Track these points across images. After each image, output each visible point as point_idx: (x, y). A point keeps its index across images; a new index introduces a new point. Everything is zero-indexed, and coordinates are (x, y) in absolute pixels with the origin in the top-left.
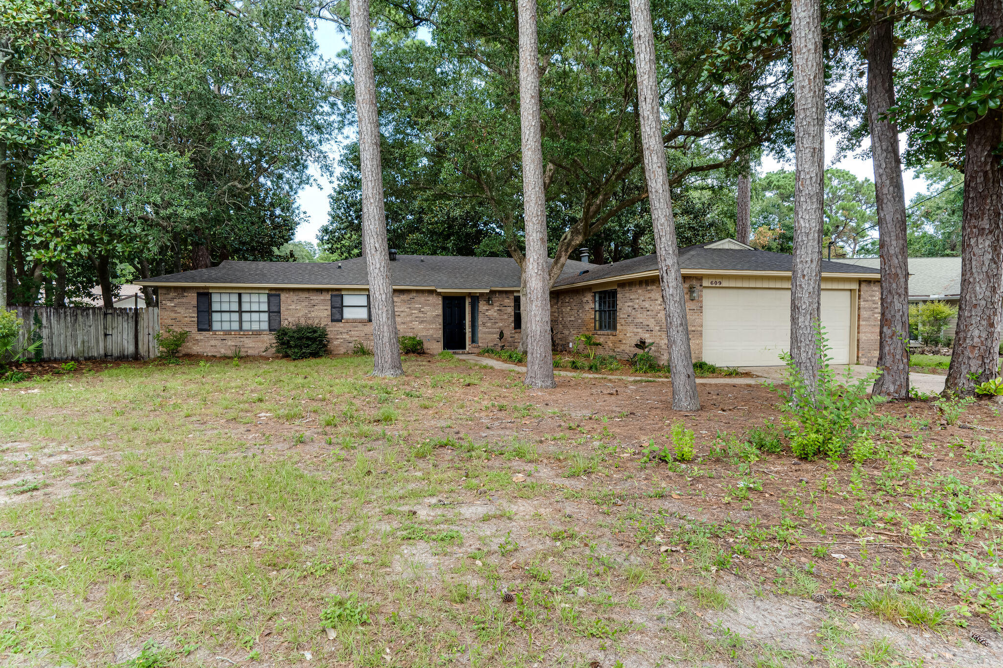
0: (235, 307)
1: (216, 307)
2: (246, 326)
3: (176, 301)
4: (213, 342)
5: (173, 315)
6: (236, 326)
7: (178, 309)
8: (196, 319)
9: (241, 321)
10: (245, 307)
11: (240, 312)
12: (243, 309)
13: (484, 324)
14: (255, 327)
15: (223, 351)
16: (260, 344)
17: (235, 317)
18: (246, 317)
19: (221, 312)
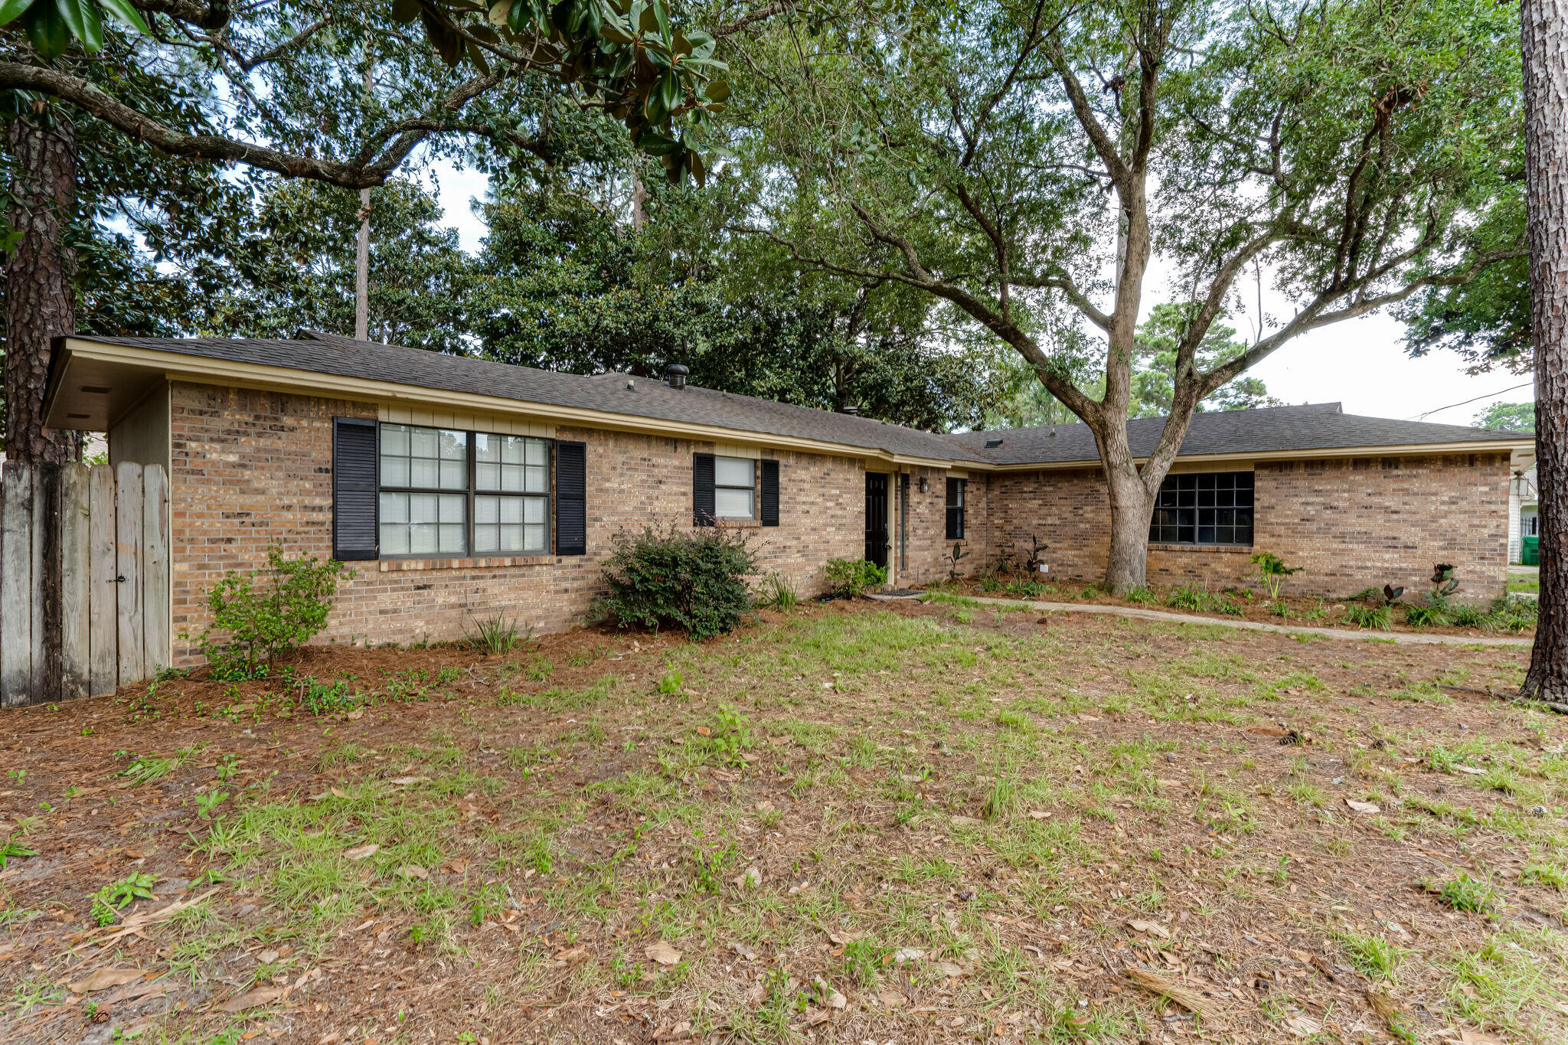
0: (453, 477)
1: (391, 474)
2: (484, 540)
3: (249, 444)
4: (386, 600)
5: (234, 500)
6: (452, 541)
7: (258, 478)
8: (327, 517)
9: (468, 524)
10: (485, 479)
11: (469, 493)
12: (480, 485)
13: (915, 529)
14: (512, 541)
15: (420, 627)
16: (530, 596)
17: (452, 509)
18: (484, 509)
19: (409, 491)
